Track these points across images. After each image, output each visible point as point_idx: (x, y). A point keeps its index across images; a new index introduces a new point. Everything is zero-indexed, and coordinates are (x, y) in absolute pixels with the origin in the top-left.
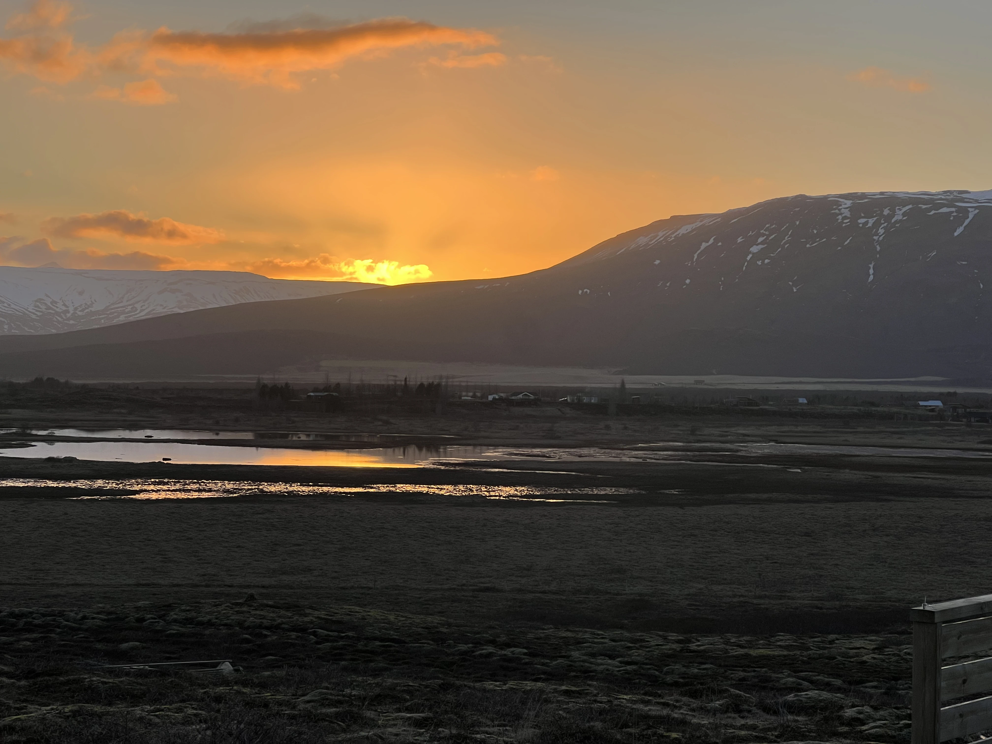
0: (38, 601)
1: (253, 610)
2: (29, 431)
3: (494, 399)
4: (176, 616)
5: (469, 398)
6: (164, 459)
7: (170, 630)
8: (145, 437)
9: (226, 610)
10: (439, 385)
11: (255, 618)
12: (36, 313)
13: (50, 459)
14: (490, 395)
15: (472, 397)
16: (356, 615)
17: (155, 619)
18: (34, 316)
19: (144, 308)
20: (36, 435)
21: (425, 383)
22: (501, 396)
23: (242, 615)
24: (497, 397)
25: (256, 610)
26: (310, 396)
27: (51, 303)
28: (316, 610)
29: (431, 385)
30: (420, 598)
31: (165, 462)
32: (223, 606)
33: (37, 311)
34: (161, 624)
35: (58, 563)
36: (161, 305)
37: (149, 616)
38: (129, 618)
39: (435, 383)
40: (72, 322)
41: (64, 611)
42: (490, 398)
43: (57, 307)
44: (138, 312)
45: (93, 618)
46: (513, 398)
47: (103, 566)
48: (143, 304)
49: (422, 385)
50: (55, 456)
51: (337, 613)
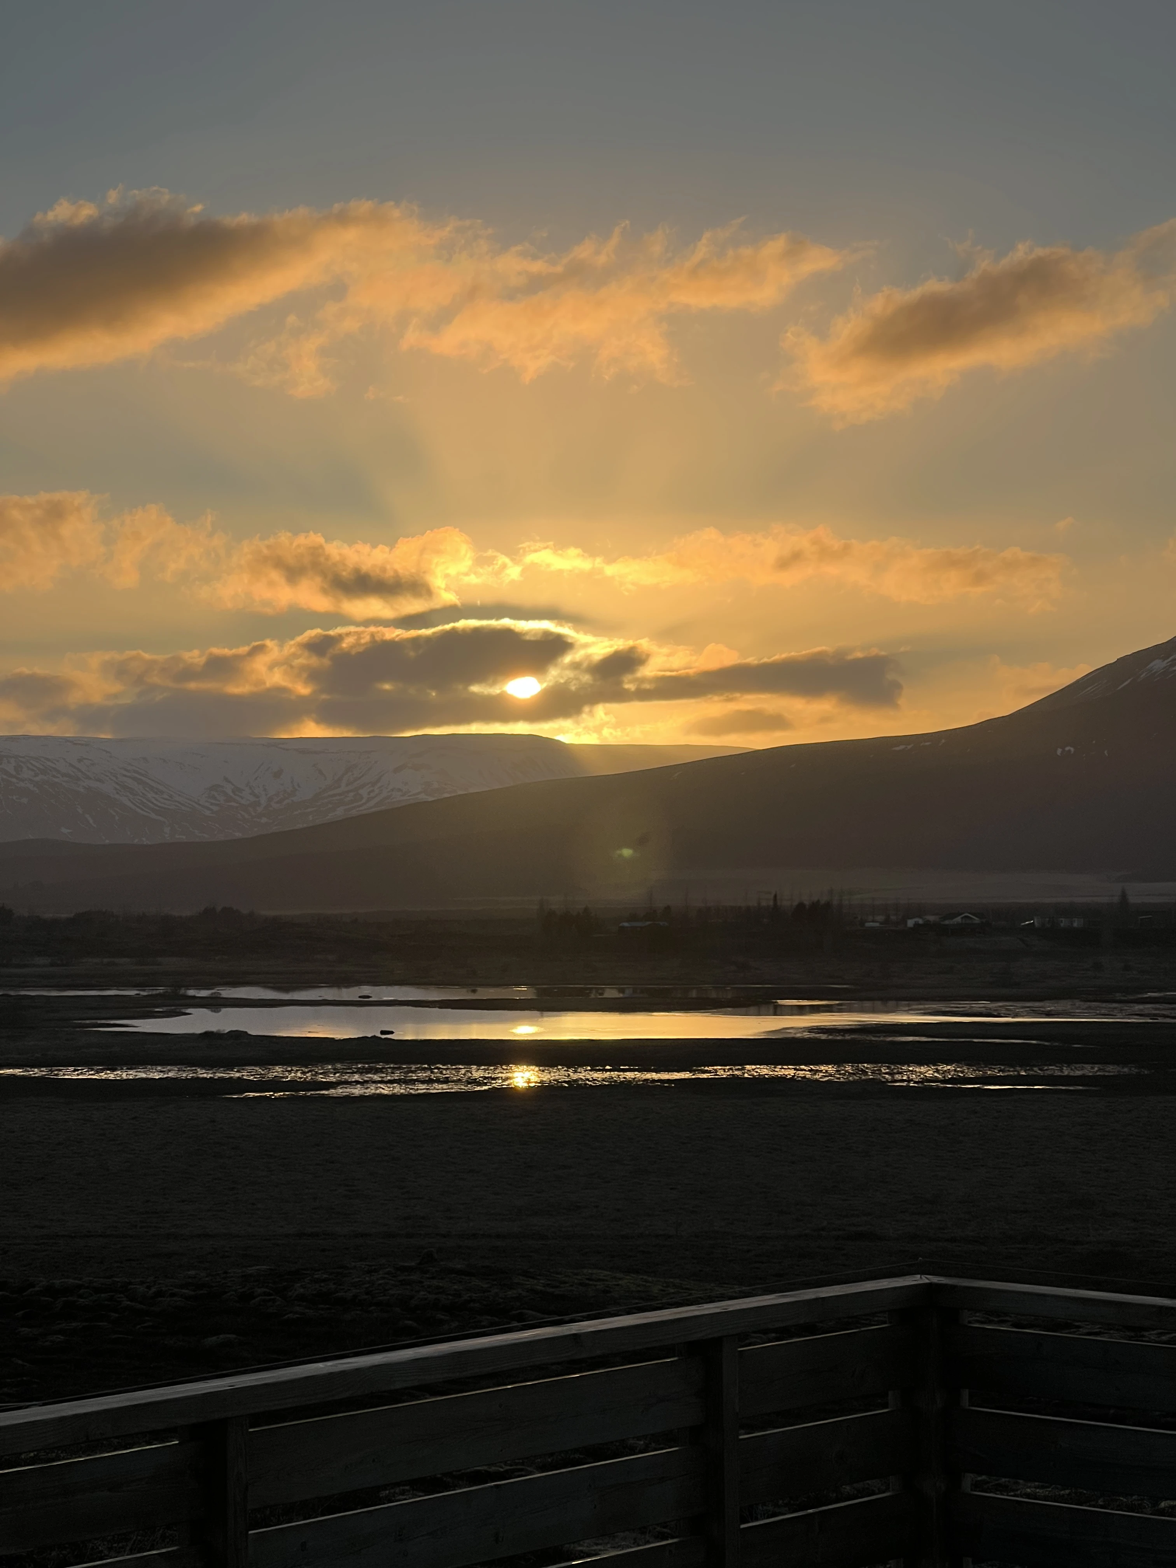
0: (140, 1264)
1: (429, 1278)
2: (182, 991)
3: (917, 925)
4: (302, 1290)
5: (877, 924)
6: (383, 1033)
7: (291, 1312)
8: (360, 997)
9: (383, 1278)
10: (828, 905)
11: (429, 1292)
12: (211, 807)
13: (208, 1035)
14: (909, 918)
15: (881, 923)
16: (595, 1285)
17: (270, 1295)
18: (208, 813)
19: (372, 795)
20: (194, 997)
21: (807, 903)
22: (928, 921)
23: (408, 1287)
24: (921, 921)
25: (433, 1278)
26: (623, 927)
27: (233, 792)
28: (533, 1278)
29: (815, 905)
30: (748, 1251)
31: (383, 1037)
32: (381, 1272)
33: (212, 804)
34: (278, 1303)
35: (183, 1201)
36: (399, 790)
37: (259, 1291)
38: (229, 1294)
39: (822, 902)
40: (264, 820)
41: (130, 1283)
42: (910, 923)
43: (242, 798)
44: (364, 801)
45: (173, 1295)
46: (947, 922)
47: (253, 1204)
48: (372, 788)
49: (801, 905)
50: (214, 1029)
51: (565, 1283)
